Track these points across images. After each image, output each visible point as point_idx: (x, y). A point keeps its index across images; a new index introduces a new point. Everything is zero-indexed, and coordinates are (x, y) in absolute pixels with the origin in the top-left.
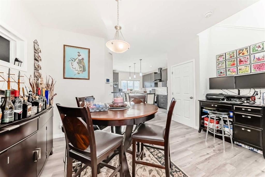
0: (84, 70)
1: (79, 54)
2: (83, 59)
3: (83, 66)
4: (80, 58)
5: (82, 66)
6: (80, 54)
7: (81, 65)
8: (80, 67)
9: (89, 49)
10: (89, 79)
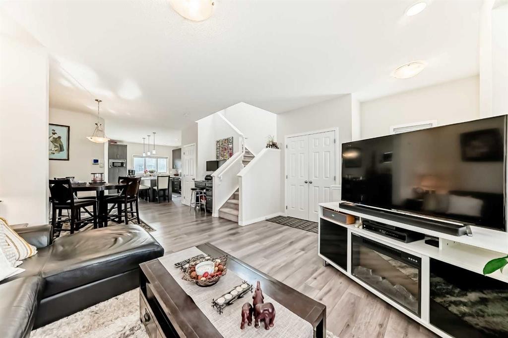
0: (61, 149)
1: (53, 132)
2: (59, 137)
3: (60, 145)
4: (55, 136)
5: (58, 145)
6: (55, 132)
7: (57, 143)
8: (56, 146)
9: (69, 127)
10: (68, 160)
